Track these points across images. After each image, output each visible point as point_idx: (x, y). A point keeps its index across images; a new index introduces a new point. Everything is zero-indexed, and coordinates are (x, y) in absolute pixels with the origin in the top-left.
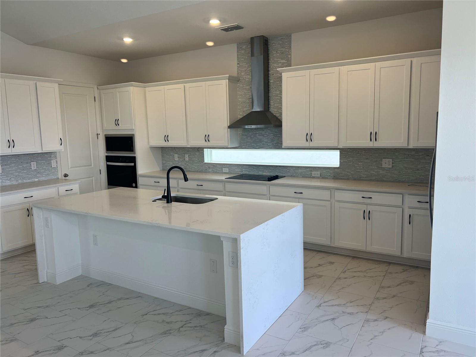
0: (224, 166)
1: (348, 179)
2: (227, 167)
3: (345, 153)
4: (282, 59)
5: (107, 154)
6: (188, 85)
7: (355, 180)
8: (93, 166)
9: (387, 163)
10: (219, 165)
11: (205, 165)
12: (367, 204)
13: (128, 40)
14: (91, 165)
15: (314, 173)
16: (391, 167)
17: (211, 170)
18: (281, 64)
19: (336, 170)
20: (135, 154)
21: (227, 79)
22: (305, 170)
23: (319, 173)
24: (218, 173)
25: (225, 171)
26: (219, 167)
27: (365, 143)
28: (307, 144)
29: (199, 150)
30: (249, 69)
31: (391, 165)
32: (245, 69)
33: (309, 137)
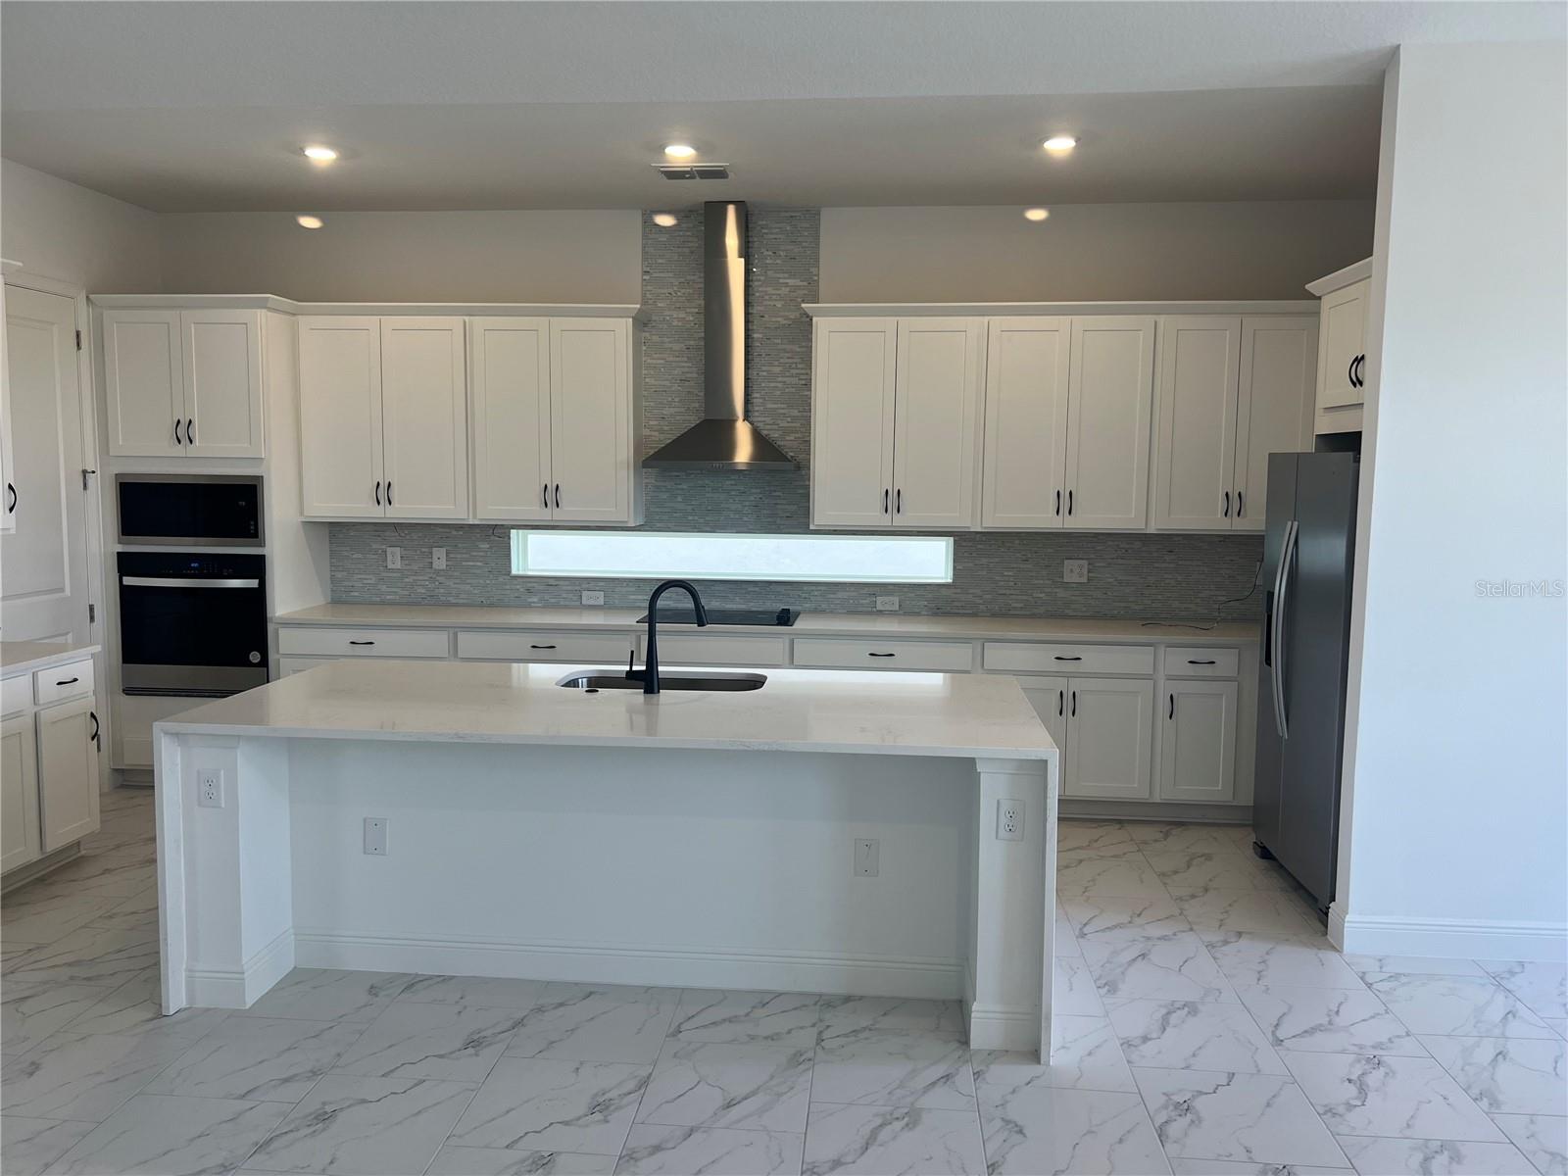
0: (585, 586)
1: (975, 615)
2: (597, 588)
3: (968, 545)
4: (792, 276)
5: (120, 548)
6: (479, 322)
7: (994, 615)
8: (68, 592)
9: (1075, 572)
10: (567, 583)
11: (515, 582)
12: (1069, 676)
13: (321, 156)
14: (62, 590)
15: (881, 602)
16: (1084, 580)
17: (535, 600)
18: (788, 289)
19: (944, 592)
20: (262, 544)
21: (629, 317)
22: (854, 594)
23: (896, 600)
24: (566, 607)
25: (592, 602)
26: (569, 588)
27: (1043, 518)
28: (885, 521)
29: (497, 535)
30: (683, 291)
31: (1086, 577)
32: (670, 291)
33: (892, 500)
